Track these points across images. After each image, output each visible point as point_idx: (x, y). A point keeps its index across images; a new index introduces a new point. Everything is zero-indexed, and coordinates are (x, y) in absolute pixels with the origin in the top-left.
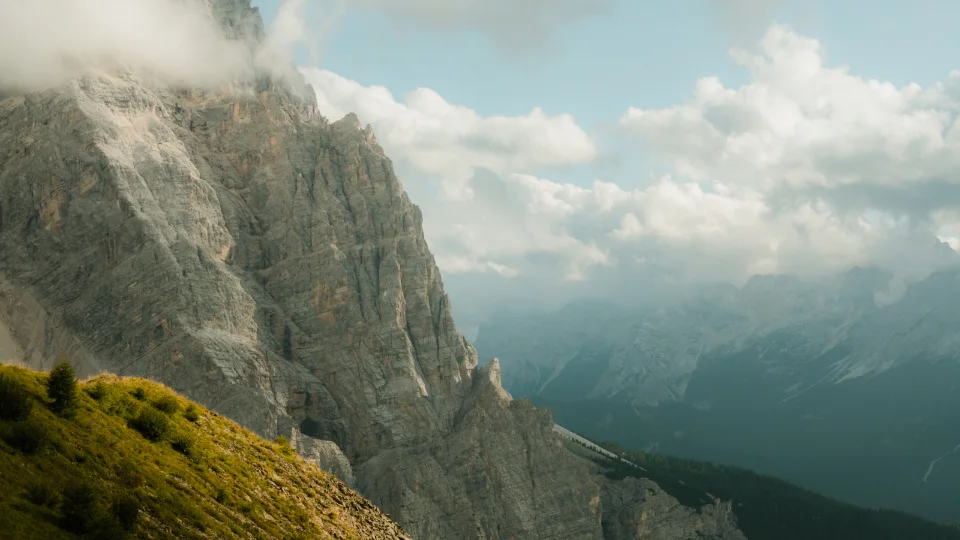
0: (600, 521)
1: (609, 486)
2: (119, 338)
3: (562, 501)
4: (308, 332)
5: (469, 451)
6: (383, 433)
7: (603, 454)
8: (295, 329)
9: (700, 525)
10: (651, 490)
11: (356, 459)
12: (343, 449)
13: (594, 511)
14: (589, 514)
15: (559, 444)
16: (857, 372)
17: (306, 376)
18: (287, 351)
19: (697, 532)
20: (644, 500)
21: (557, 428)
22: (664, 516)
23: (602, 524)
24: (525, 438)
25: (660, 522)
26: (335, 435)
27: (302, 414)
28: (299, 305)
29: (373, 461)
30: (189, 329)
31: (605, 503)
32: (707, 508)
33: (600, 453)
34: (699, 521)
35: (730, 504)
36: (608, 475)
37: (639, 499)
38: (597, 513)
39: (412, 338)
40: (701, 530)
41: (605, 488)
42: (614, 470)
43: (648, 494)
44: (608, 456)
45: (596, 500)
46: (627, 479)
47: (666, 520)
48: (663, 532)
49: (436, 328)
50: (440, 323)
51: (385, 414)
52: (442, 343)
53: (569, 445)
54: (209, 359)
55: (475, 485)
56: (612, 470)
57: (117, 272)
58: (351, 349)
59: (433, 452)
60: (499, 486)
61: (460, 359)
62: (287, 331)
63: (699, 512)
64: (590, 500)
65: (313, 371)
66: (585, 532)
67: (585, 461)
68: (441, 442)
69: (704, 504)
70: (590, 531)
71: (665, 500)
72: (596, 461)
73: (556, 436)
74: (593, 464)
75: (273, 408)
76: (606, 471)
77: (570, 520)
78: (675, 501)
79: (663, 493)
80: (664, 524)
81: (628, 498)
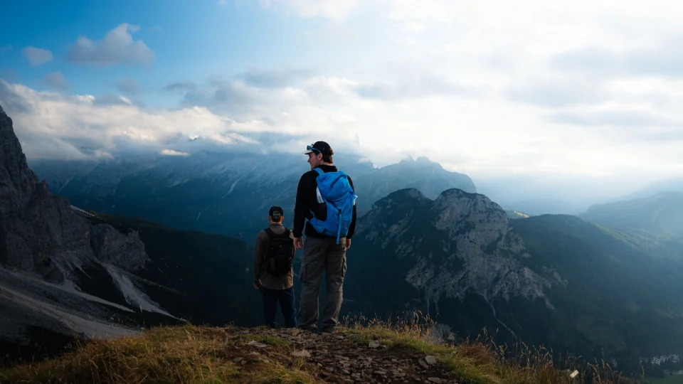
0: (89, 240)
1: (93, 227)
3: (74, 234)
5: (35, 216)
7: (90, 215)
9: (127, 240)
10: (109, 228)
13: (87, 237)
14: (85, 238)
15: (72, 212)
16: (176, 183)
20: (106, 232)
21: (71, 206)
22: (114, 237)
23: (91, 241)
24: (59, 210)
31: (91, 234)
32: (129, 234)
33: (88, 215)
34: (127, 238)
35: (137, 232)
36: (92, 223)
37: (104, 231)
39: (9, 171)
40: (127, 242)
41: (91, 228)
42: (94, 221)
43: (108, 230)
44: (92, 216)
45: (88, 233)
46: (99, 224)
48: (114, 243)
49: (20, 168)
52: (22, 173)
53: (77, 213)
55: (37, 229)
59: (19, 217)
60: (48, 229)
61: (31, 179)
63: (127, 235)
64: (85, 233)
66: (83, 245)
67: (83, 218)
68: (23, 213)
70: (85, 244)
71: (116, 232)
72: (88, 218)
73: (71, 209)
74: (86, 219)
76: (91, 221)
77: (77, 240)
78: (118, 232)
79: (113, 229)
80: (114, 240)
81: (100, 231)
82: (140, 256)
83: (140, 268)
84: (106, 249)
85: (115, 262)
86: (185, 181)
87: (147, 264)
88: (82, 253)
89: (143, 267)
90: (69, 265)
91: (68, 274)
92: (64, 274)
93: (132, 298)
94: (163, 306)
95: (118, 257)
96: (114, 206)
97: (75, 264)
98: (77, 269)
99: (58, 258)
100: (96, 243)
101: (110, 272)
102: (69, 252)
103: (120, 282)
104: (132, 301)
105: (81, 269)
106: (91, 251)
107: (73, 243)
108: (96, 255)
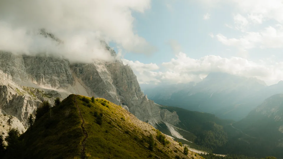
2: (100, 93)
3: (155, 112)
4: (123, 92)
5: (143, 106)
6: (132, 104)
8: (121, 92)
11: (129, 108)
12: (128, 107)
14: (159, 114)
17: (122, 97)
18: (120, 94)
21: (154, 103)
24: (150, 104)
26: (126, 105)
27: (122, 102)
28: (121, 89)
29: (131, 108)
30: (108, 92)
31: (161, 112)
32: (173, 112)
35: (176, 112)
37: (165, 111)
39: (136, 92)
40: (173, 115)
42: (162, 108)
44: (161, 106)
45: (159, 112)
49: (139, 91)
50: (139, 90)
51: (133, 102)
52: (140, 93)
53: (156, 105)
54: (110, 95)
55: (144, 111)
57: (99, 85)
58: (128, 94)
59: (139, 107)
60: (147, 111)
61: (142, 95)
62: (120, 92)
65: (123, 97)
68: (140, 105)
70: (159, 116)
71: (168, 112)
72: (159, 107)
73: (154, 104)
75: (118, 102)
78: (169, 112)
80: (168, 114)
81: (163, 111)
82: (177, 120)
83: (177, 124)
84: (165, 117)
85: (168, 122)
86: (195, 94)
87: (179, 123)
88: (158, 119)
89: (178, 124)
90: (154, 123)
93: (174, 134)
94: (184, 137)
95: (169, 120)
97: (156, 122)
98: (156, 124)
99: (151, 120)
100: (162, 115)
101: (167, 125)
102: (154, 118)
103: (170, 128)
104: (174, 135)
105: (157, 124)
106: (161, 118)
107: (155, 115)
108: (162, 119)
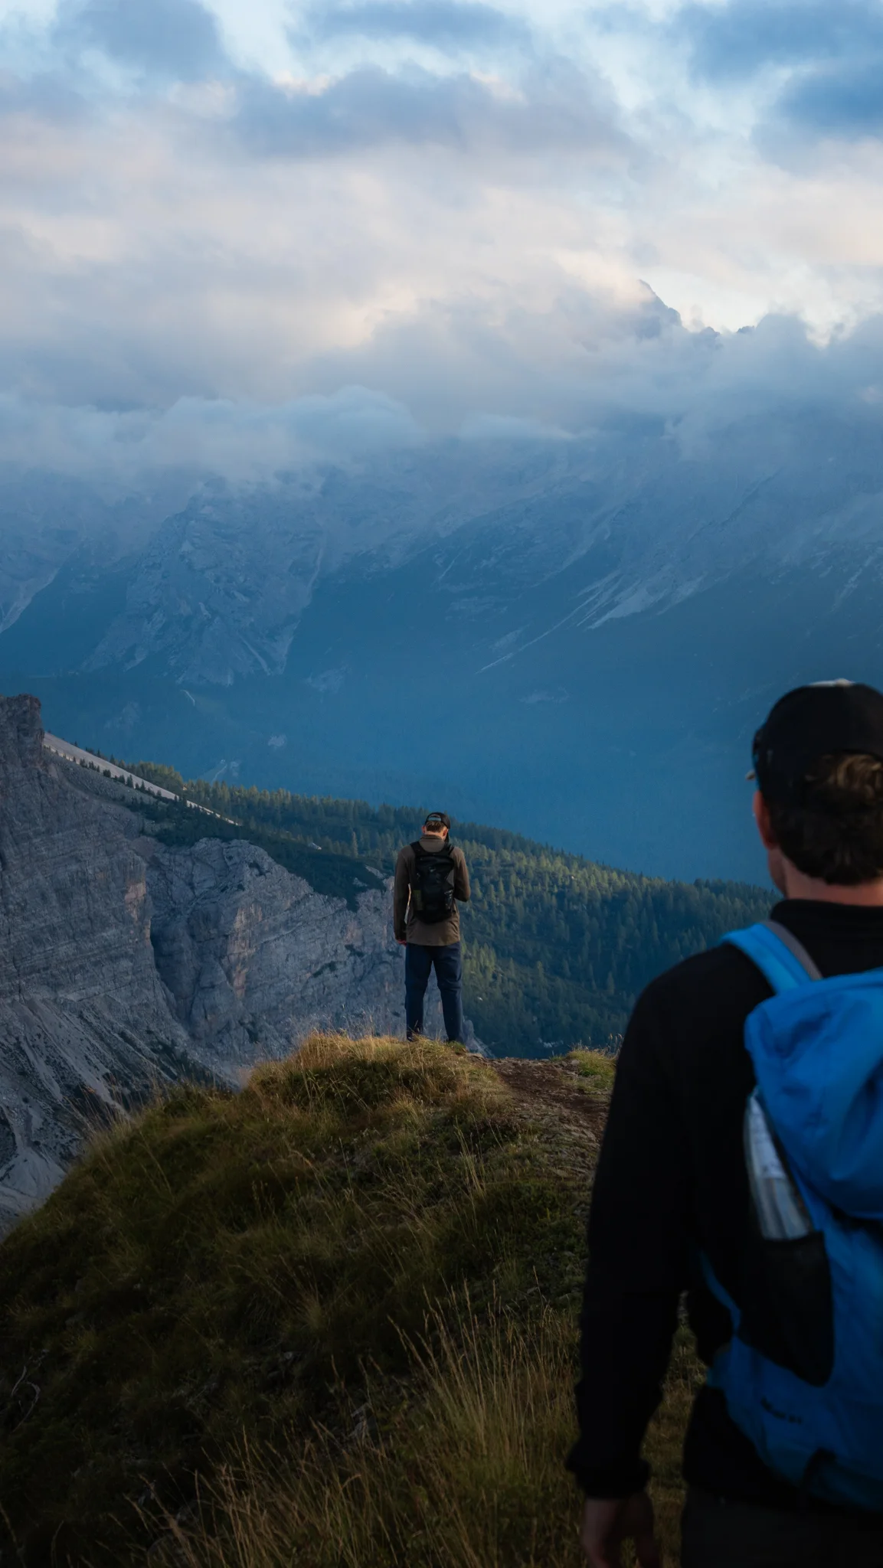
0: (148, 933)
1: (165, 859)
3: (66, 896)
7: (149, 793)
9: (353, 934)
10: (255, 865)
13: (134, 915)
14: (125, 921)
15: (54, 772)
19: (349, 947)
20: (241, 887)
21: (51, 740)
22: (281, 918)
23: (155, 939)
25: (274, 930)
31: (157, 895)
32: (369, 898)
33: (142, 789)
34: (352, 925)
36: (161, 837)
37: (228, 883)
38: (141, 919)
40: (357, 944)
41: (155, 864)
42: (174, 828)
43: (248, 874)
44: (159, 797)
45: (139, 891)
46: (202, 844)
47: (286, 925)
48: (281, 951)
53: (78, 776)
56: (167, 825)
63: (353, 906)
64: (125, 892)
66: (114, 959)
67: (113, 809)
69: (363, 890)
70: (126, 956)
71: (284, 885)
72: (134, 807)
73: (48, 760)
74: (128, 814)
76: (157, 828)
77: (84, 933)
78: (305, 888)
79: (279, 872)
80: (277, 931)
81: (205, 880)
84: (239, 982)
86: (687, 590)
88: (111, 1005)
90: (44, 1071)
91: (37, 1121)
92: (16, 1123)
96: (278, 742)
97: (73, 1061)
102: (40, 995)
105: (102, 1092)
106: (157, 995)
107: (65, 949)
108: (186, 1018)
